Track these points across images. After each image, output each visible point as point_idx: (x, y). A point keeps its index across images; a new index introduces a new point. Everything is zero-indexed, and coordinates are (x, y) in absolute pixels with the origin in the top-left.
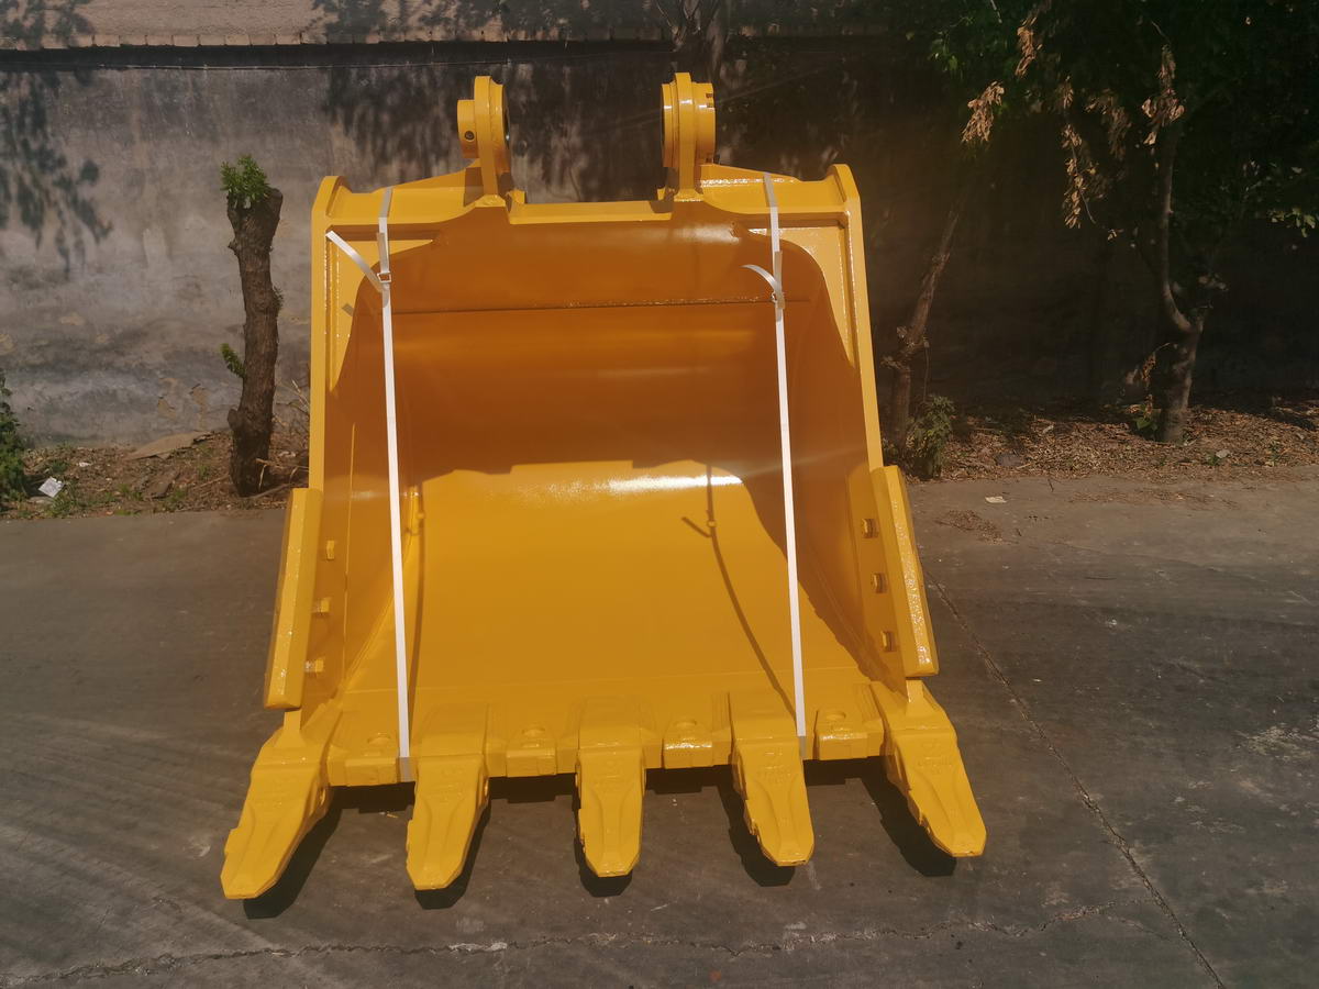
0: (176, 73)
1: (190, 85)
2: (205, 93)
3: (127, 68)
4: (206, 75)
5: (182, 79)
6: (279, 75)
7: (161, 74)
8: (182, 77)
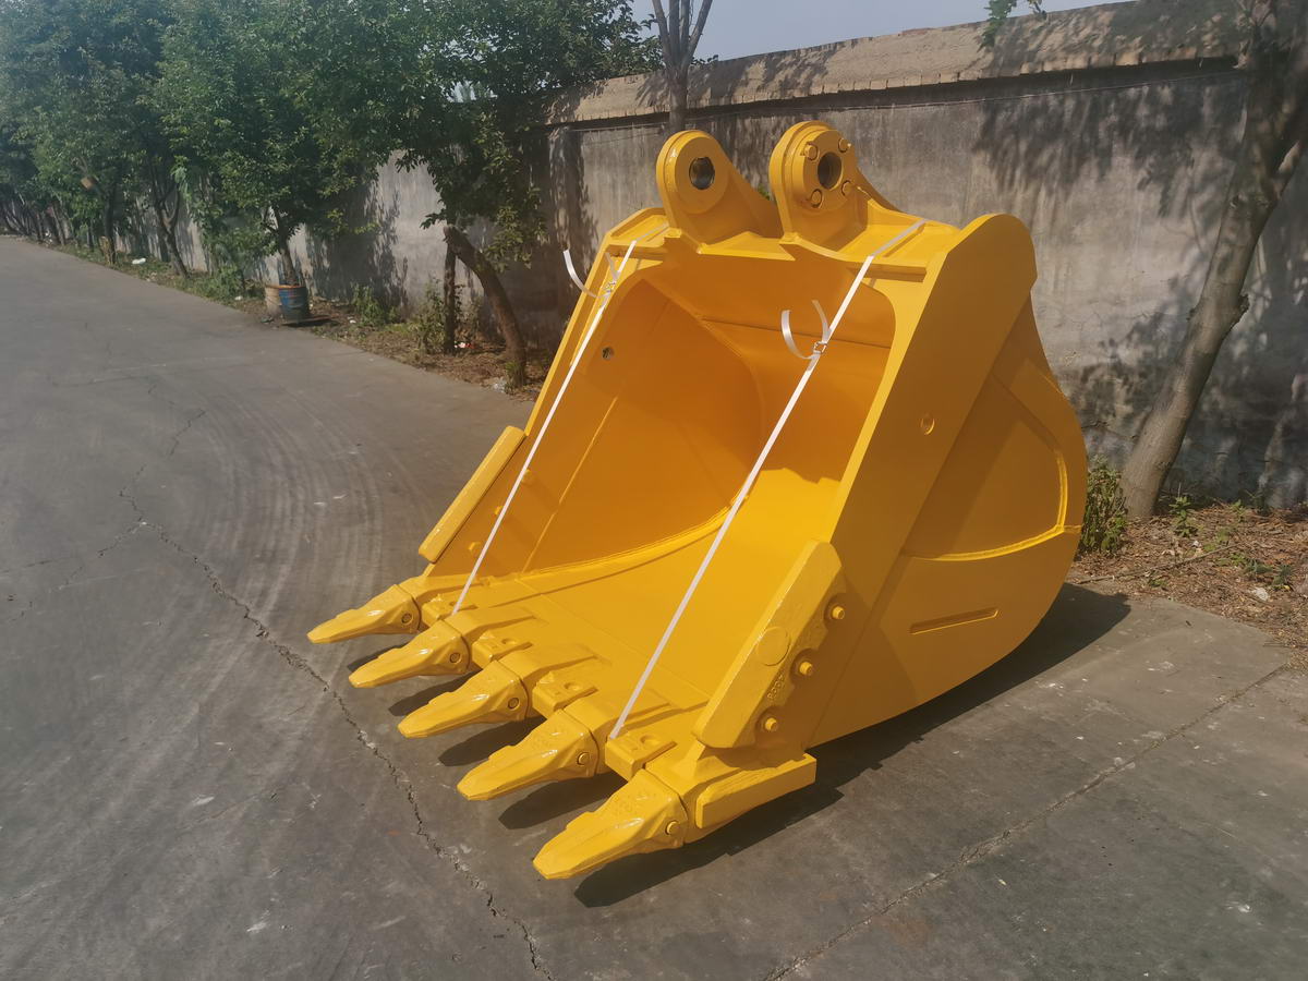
0: (873, 111)
1: (881, 123)
2: (889, 129)
3: (843, 110)
4: (893, 112)
5: (876, 117)
6: (941, 110)
7: (864, 113)
8: (876, 115)
